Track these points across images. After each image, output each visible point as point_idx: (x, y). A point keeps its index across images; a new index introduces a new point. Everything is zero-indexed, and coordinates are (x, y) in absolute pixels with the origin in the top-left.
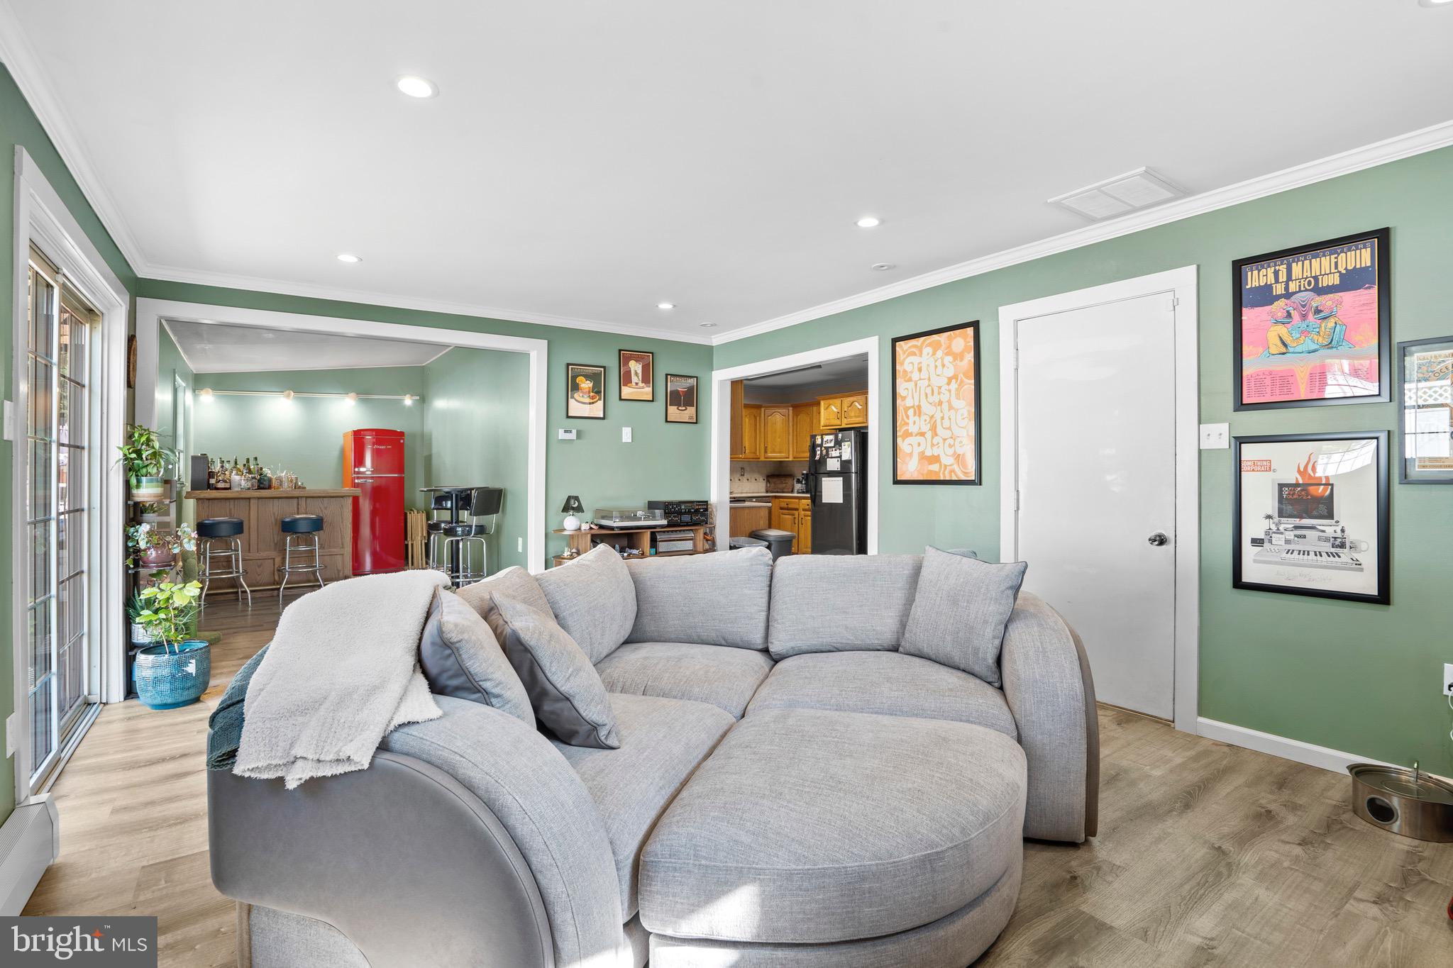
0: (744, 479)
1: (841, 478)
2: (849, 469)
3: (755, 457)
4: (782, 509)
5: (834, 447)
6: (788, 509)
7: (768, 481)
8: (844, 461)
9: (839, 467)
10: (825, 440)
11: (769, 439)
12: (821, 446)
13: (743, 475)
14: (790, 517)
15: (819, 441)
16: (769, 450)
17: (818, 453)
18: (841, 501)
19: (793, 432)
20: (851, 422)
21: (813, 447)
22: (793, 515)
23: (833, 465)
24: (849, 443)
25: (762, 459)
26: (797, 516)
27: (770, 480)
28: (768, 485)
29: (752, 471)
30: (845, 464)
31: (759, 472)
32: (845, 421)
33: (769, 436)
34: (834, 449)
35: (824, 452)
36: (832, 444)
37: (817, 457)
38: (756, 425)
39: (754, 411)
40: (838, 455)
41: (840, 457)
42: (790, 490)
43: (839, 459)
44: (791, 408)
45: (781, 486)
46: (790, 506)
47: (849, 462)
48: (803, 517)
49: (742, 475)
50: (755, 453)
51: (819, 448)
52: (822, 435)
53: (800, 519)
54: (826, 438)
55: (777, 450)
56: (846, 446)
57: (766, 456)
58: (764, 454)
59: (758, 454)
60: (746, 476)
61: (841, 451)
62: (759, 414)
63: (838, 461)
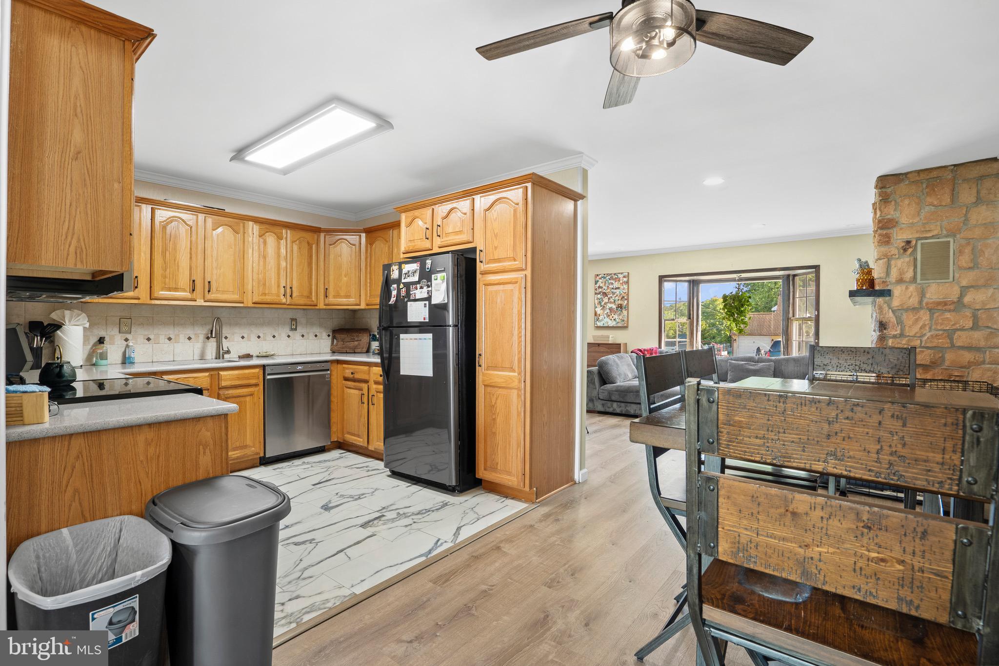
0: (297, 335)
1: (430, 336)
2: (444, 319)
3: (309, 303)
4: (346, 379)
5: (419, 282)
6: (354, 380)
7: (334, 338)
8: (435, 305)
9: (427, 316)
10: (404, 271)
11: (332, 278)
12: (398, 281)
13: (296, 329)
14: (356, 392)
15: (395, 275)
16: (331, 293)
17: (394, 293)
18: (429, 373)
19: (366, 268)
20: (449, 242)
21: (387, 283)
22: (361, 389)
23: (417, 312)
24: (444, 274)
25: (321, 306)
26: (365, 391)
27: (337, 336)
28: (335, 341)
29: (310, 323)
30: (437, 311)
31: (321, 325)
32: (438, 242)
33: (332, 272)
34: (418, 286)
35: (403, 292)
36: (416, 278)
37: (393, 300)
38: (311, 257)
39: (308, 236)
40: (425, 295)
41: (429, 299)
42: (365, 350)
43: (427, 302)
44: (363, 235)
45: (352, 344)
46: (357, 376)
47: (443, 307)
48: (375, 394)
49: (292, 329)
50: (309, 297)
51: (395, 286)
52: (400, 264)
53: (370, 396)
54: (407, 268)
55: (342, 294)
56: (439, 281)
57: (327, 302)
58: (324, 299)
59: (313, 299)
60: (300, 330)
61: (430, 289)
62: (316, 242)
63: (425, 307)
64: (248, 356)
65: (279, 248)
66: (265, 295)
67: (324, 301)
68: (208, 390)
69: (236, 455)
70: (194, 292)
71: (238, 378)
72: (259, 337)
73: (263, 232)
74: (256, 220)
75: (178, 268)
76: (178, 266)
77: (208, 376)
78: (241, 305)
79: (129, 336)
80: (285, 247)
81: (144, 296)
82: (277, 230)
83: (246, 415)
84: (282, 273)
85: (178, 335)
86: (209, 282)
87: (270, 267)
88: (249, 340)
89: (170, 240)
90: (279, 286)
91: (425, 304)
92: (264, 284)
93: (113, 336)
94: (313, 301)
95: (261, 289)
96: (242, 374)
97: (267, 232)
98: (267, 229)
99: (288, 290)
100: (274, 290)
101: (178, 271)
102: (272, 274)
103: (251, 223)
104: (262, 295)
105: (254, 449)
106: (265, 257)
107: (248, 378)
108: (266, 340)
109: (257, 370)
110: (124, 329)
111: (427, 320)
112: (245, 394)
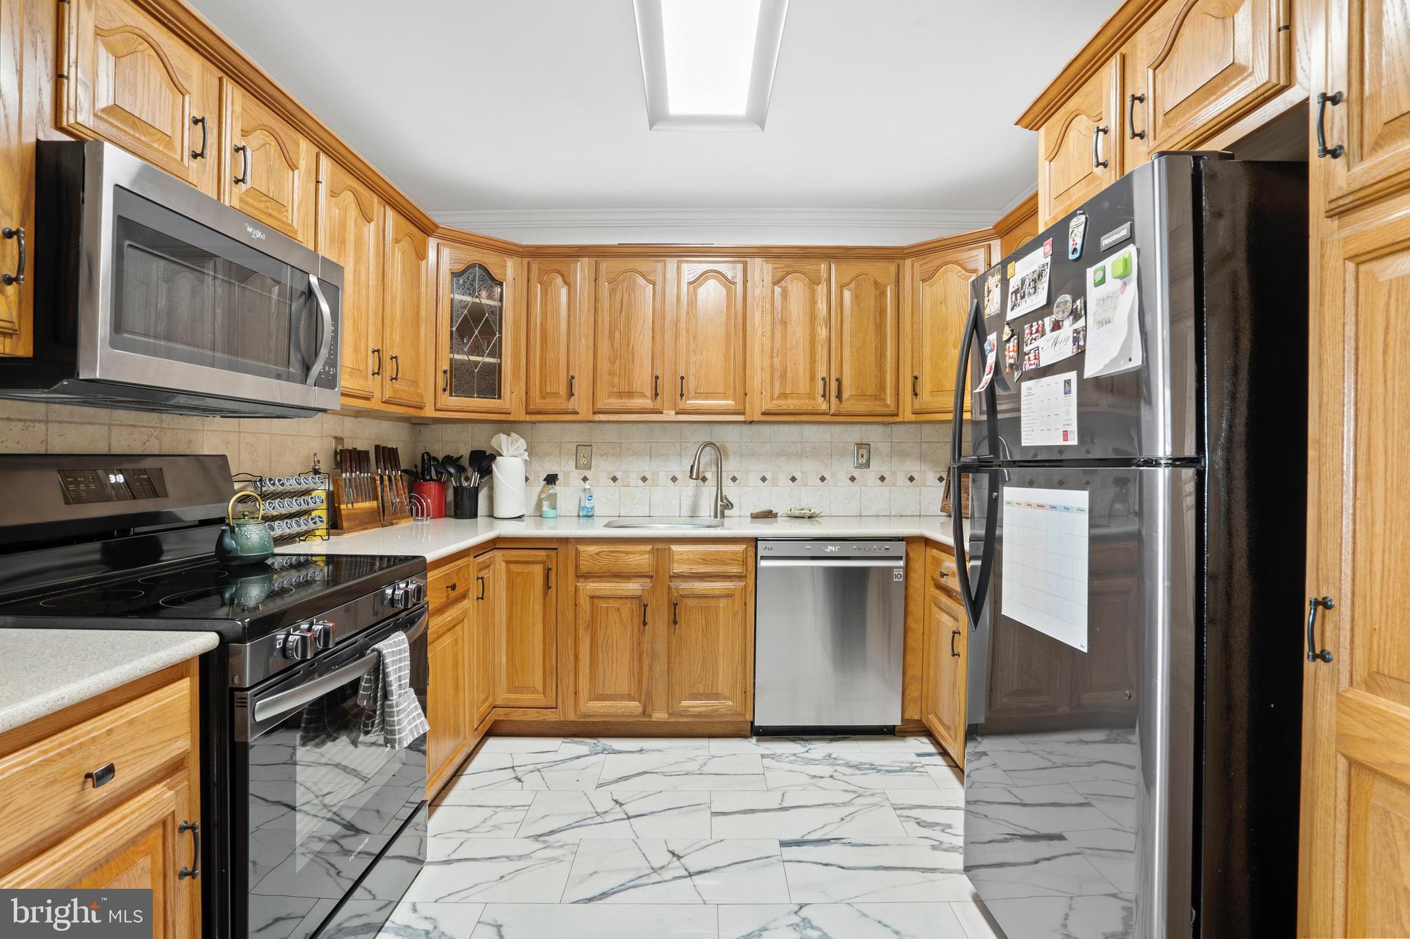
0: (869, 477)
2: (1138, 434)
3: (879, 409)
5: (1048, 309)
8: (1098, 381)
9: (1073, 428)
10: (1014, 284)
11: (927, 351)
12: (1000, 320)
13: (868, 465)
15: (992, 306)
16: (926, 385)
21: (978, 333)
23: (1046, 415)
25: (907, 414)
29: (898, 453)
30: (1107, 402)
31: (922, 457)
33: (927, 340)
34: (1048, 322)
35: (1011, 353)
36: (1041, 298)
37: (985, 381)
38: (882, 312)
39: (875, 269)
40: (1068, 351)
41: (1076, 362)
44: (996, 244)
49: (860, 466)
50: (879, 396)
51: (993, 337)
52: (1004, 266)
54: (1019, 272)
55: (949, 386)
56: (1112, 284)
57: (917, 406)
58: (912, 399)
59: (888, 402)
60: (877, 467)
61: (1081, 323)
62: (893, 279)
63: (1068, 392)
64: (769, 515)
65: (813, 301)
66: (786, 398)
67: (912, 404)
68: (651, 577)
69: (697, 709)
70: (658, 397)
71: (704, 561)
72: (793, 479)
73: (780, 275)
74: (766, 253)
75: (633, 358)
76: (633, 353)
77: (649, 552)
78: (741, 418)
79: (588, 474)
80: (825, 299)
81: (584, 408)
82: (808, 266)
83: (718, 635)
84: (822, 353)
85: (657, 473)
86: (682, 378)
87: (794, 343)
88: (775, 484)
89: (621, 312)
90: (812, 378)
91: (1068, 382)
92: (784, 375)
93: (568, 473)
94: (888, 406)
95: (777, 385)
96: (711, 553)
97: (788, 273)
98: (787, 266)
99: (834, 385)
100: (803, 385)
101: (633, 362)
102: (799, 357)
103: (758, 262)
104: (778, 398)
105: (730, 703)
106: (784, 323)
107: (724, 563)
108: (807, 485)
109: (740, 548)
110: (583, 461)
111: (1073, 441)
112: (717, 592)
